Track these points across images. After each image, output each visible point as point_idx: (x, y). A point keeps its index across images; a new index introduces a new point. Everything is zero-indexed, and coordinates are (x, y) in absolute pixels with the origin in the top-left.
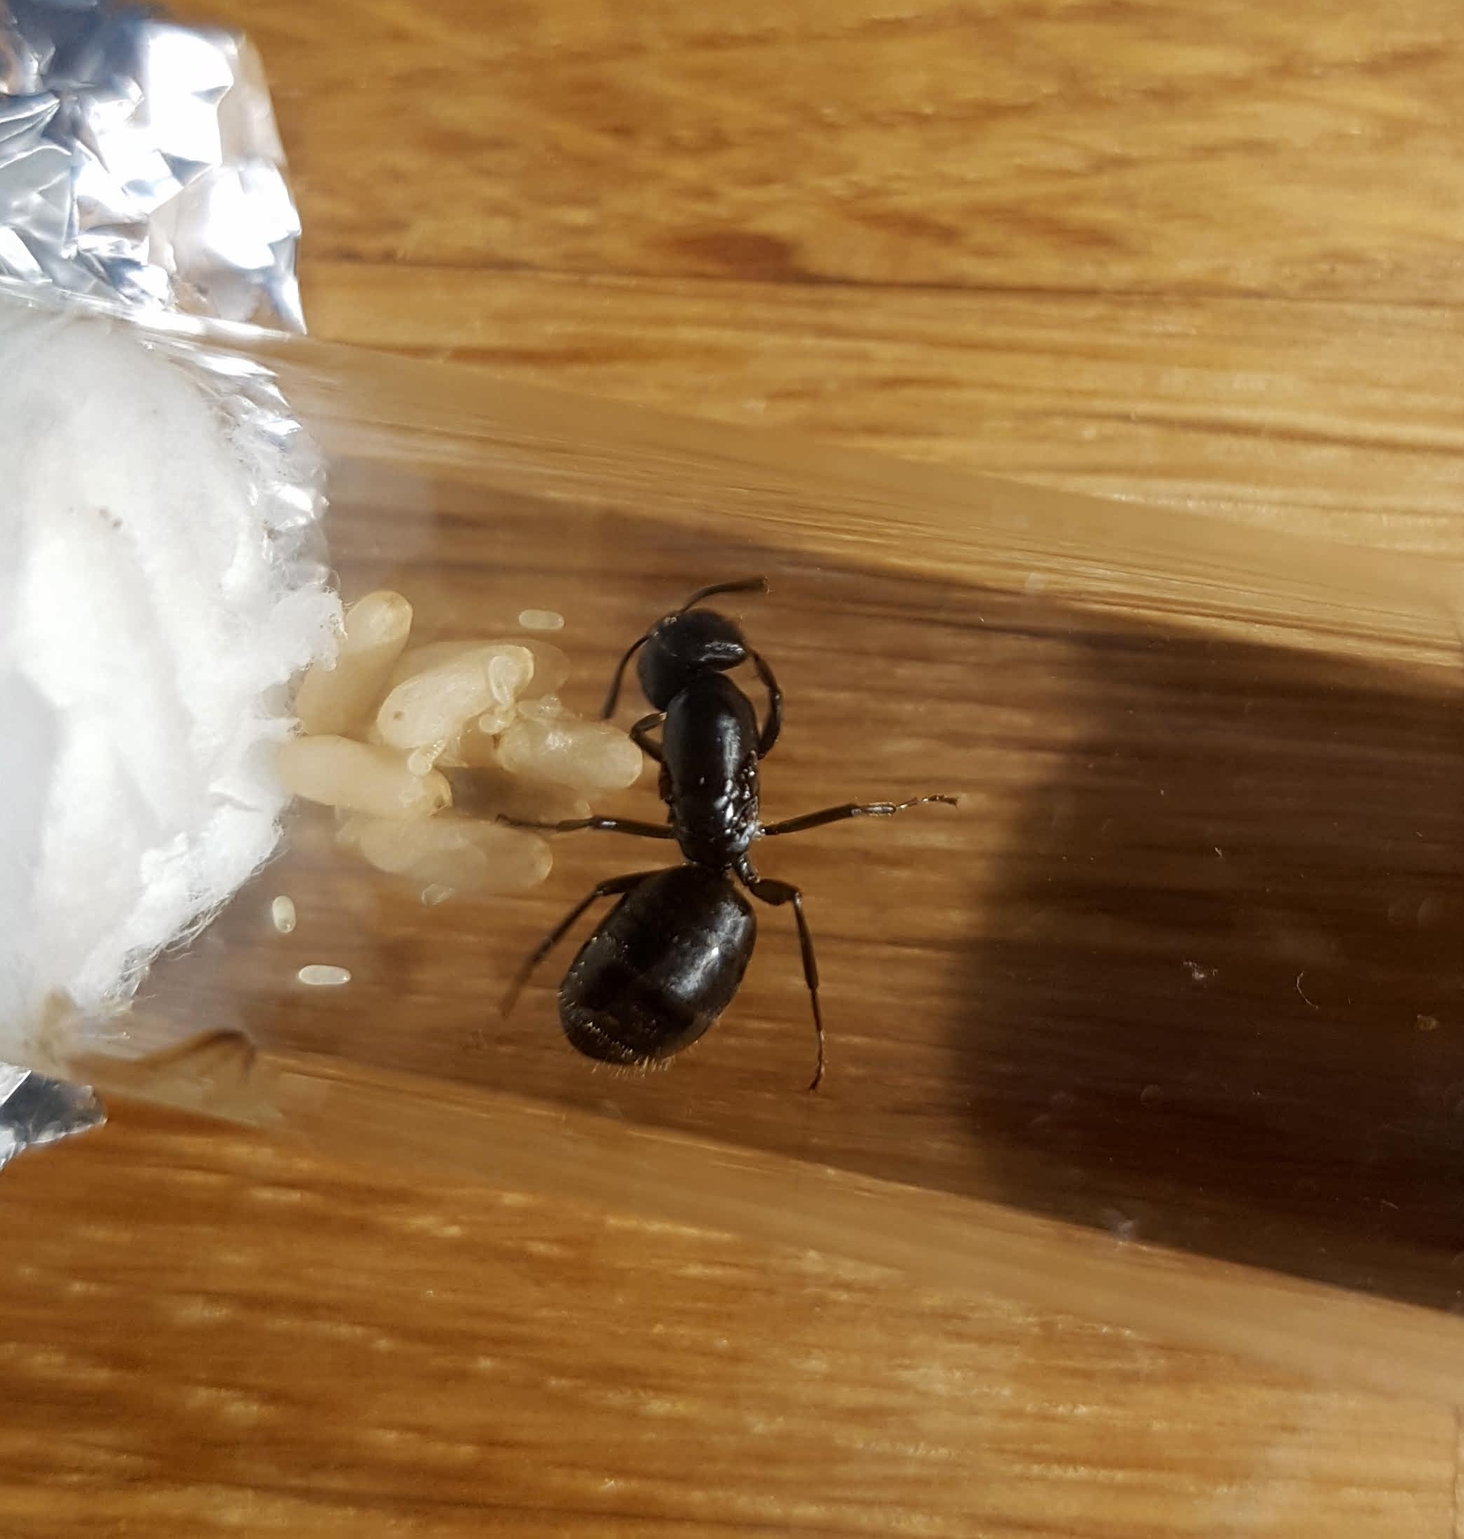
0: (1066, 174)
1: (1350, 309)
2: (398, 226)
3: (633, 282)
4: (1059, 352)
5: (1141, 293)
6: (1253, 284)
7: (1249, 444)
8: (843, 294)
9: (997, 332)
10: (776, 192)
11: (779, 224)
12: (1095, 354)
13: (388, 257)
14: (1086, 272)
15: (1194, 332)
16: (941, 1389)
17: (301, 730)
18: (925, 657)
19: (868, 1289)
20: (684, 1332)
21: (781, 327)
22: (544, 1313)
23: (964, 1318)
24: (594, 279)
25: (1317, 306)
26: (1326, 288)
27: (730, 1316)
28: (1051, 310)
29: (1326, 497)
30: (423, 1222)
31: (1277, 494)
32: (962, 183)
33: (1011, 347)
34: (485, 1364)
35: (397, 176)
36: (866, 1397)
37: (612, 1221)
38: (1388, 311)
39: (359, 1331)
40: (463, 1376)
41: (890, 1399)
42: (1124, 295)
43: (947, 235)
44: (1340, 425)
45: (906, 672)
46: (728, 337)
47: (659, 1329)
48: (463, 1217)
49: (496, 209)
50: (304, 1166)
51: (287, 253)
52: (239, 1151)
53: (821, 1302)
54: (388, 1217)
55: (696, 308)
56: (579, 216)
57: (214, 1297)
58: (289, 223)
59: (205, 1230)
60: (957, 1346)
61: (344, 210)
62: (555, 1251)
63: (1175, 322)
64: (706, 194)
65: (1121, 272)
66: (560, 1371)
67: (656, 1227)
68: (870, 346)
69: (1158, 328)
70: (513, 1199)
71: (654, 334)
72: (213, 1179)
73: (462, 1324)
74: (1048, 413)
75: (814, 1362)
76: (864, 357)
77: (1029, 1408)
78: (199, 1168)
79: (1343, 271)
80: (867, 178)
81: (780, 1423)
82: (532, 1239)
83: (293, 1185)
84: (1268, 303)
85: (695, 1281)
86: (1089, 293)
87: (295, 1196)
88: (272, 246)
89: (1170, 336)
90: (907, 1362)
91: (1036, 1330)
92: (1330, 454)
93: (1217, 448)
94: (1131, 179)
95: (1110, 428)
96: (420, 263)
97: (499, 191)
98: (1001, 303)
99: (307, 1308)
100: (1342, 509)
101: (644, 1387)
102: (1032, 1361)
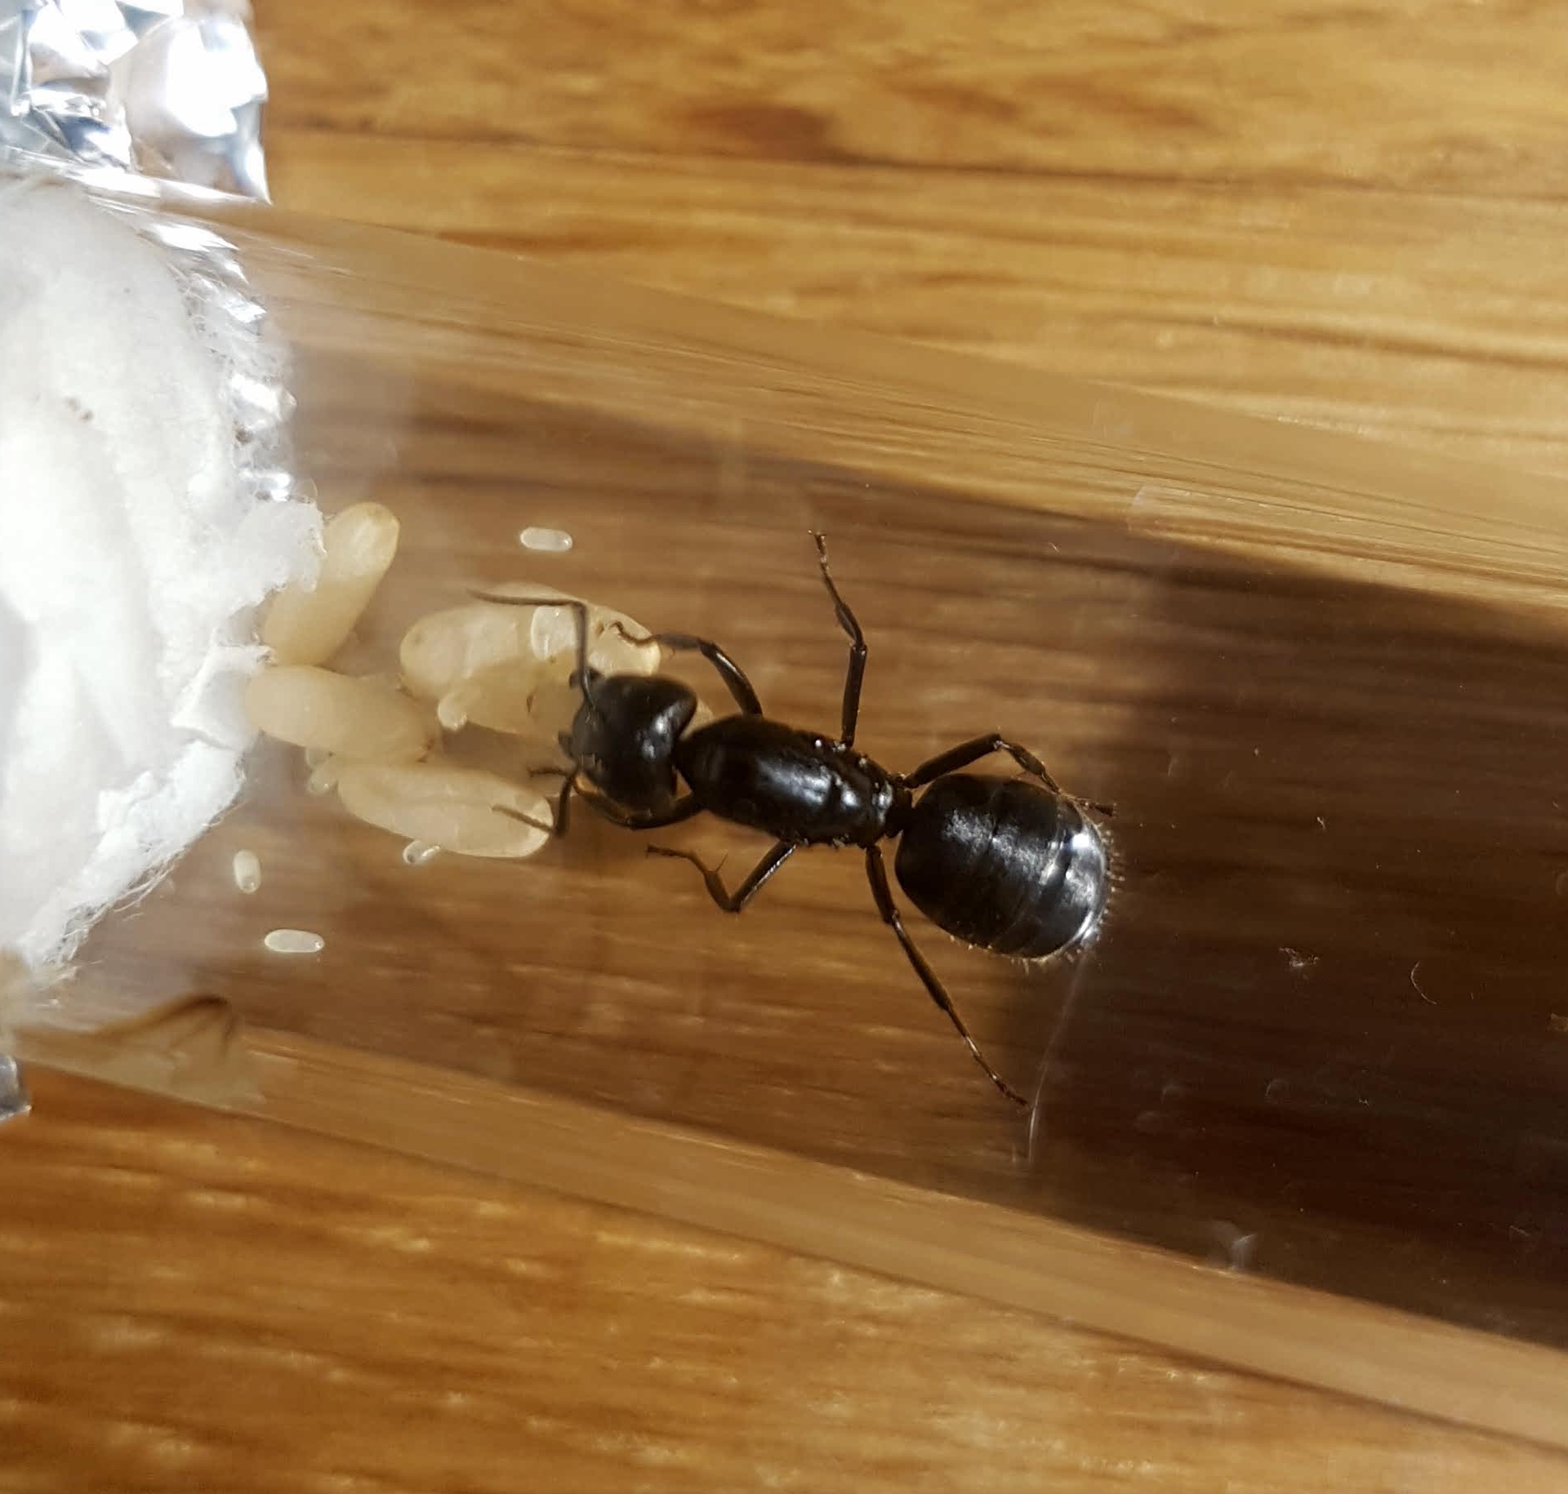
0: (1144, 44)
1: (1469, 203)
2: (376, 90)
3: (645, 159)
4: (1132, 247)
5: (1227, 182)
6: (1356, 174)
7: (1349, 355)
8: (883, 177)
9: (1059, 223)
10: (810, 59)
11: (809, 95)
12: (1172, 250)
13: (365, 126)
14: (1164, 155)
15: (1286, 226)
16: (982, 1440)
17: (273, 660)
18: (974, 592)
19: (900, 1323)
20: (687, 1369)
21: (813, 213)
22: (525, 1342)
23: (1010, 1359)
24: (601, 156)
25: (1431, 199)
26: (1442, 178)
27: (740, 1351)
28: (1122, 198)
29: (1439, 418)
30: (386, 1234)
31: (1383, 413)
32: (1021, 51)
33: (1076, 240)
34: (455, 1400)
35: (376, 34)
36: (896, 1448)
37: (605, 1238)
38: (1513, 207)
39: (310, 1359)
40: (431, 1414)
41: (923, 1451)
42: (1208, 183)
43: (1004, 111)
44: (1457, 336)
45: (950, 610)
46: (750, 223)
47: (657, 1363)
48: (434, 1229)
49: (489, 74)
50: (252, 1166)
51: (251, 120)
52: (175, 1148)
53: (844, 1337)
54: (347, 1228)
55: (714, 190)
56: (584, 83)
57: (142, 1318)
58: (255, 84)
59: (135, 1240)
60: (1000, 1391)
61: (316, 71)
62: (537, 1270)
63: (1265, 213)
64: (729, 59)
65: (1204, 156)
66: (543, 1411)
67: (657, 1244)
68: (914, 236)
69: (1244, 221)
70: (490, 1209)
71: (667, 219)
72: (146, 1181)
73: (429, 1353)
74: (1120, 316)
75: (836, 1406)
76: (906, 249)
77: (1085, 1463)
78: (126, 1168)
79: (1460, 159)
80: (914, 45)
81: (795, 1476)
82: (511, 1256)
83: (236, 1189)
84: (1375, 196)
85: (700, 1308)
86: (1168, 180)
87: (238, 1202)
88: (236, 112)
89: (1260, 231)
90: (943, 1407)
91: (1092, 1374)
92: (1445, 369)
93: (1314, 360)
94: (1217, 50)
95: (1189, 335)
96: (402, 133)
97: (493, 53)
98: (1064, 189)
99: (250, 1332)
100: (1458, 431)
101: (639, 1432)
102: (1088, 1410)
